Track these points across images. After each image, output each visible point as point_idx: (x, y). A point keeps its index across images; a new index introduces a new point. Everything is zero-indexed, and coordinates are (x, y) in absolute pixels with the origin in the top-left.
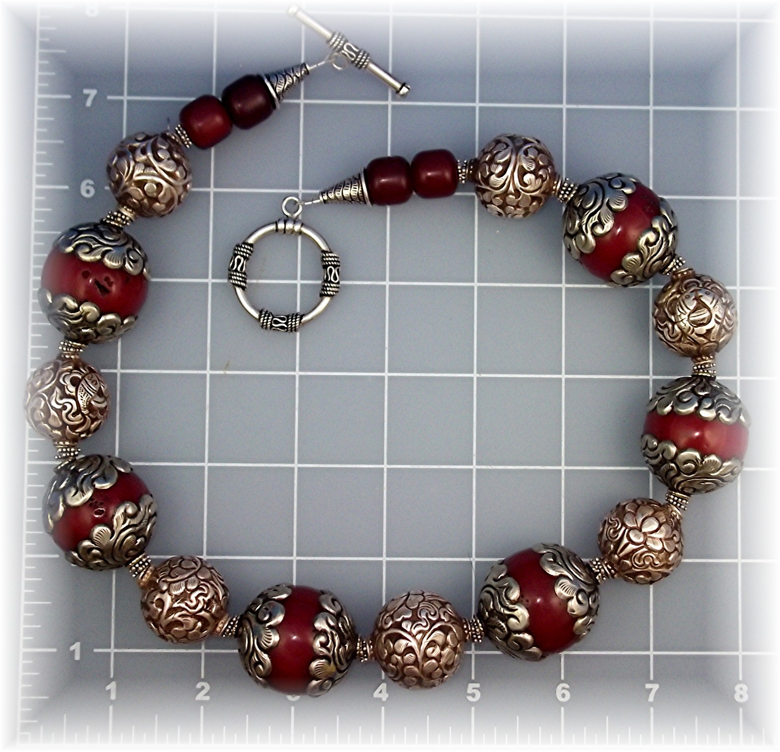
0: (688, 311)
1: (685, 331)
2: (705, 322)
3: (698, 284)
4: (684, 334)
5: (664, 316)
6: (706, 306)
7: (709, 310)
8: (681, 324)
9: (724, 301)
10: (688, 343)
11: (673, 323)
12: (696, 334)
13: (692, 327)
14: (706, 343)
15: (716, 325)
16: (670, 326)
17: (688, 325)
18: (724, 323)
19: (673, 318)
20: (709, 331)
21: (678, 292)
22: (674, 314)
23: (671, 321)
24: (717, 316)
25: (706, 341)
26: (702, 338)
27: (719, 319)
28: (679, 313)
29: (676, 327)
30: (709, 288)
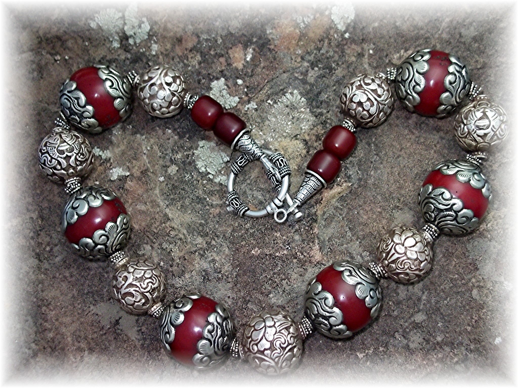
0: (476, 119)
1: (471, 131)
2: (485, 128)
3: (488, 105)
4: (469, 133)
5: (460, 120)
6: (487, 118)
7: (490, 121)
8: (469, 126)
9: (502, 119)
10: (470, 140)
11: (465, 125)
12: (477, 135)
13: (475, 130)
14: (482, 143)
15: (492, 131)
16: (462, 126)
17: (473, 127)
18: (497, 133)
19: (465, 121)
20: (486, 135)
21: (474, 107)
22: (466, 118)
23: (463, 123)
24: (493, 126)
25: (482, 141)
26: (479, 138)
27: (495, 129)
28: (469, 119)
29: (465, 127)
30: (494, 108)
